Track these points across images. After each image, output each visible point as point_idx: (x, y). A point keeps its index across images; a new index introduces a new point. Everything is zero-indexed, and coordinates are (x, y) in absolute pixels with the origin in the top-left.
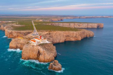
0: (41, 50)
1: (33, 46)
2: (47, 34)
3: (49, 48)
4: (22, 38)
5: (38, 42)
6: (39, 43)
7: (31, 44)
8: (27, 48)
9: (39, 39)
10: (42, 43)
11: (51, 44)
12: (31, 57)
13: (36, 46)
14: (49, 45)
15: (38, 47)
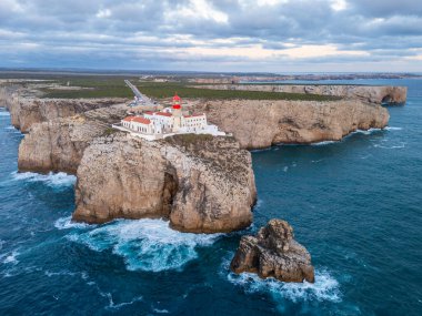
0: (184, 164)
1: (138, 144)
4: (82, 120)
5: (163, 129)
6: (171, 131)
7: (129, 138)
8: (103, 158)
9: (169, 114)
10: (184, 131)
12: (126, 207)
13: (155, 144)
14: (223, 146)
15: (163, 149)
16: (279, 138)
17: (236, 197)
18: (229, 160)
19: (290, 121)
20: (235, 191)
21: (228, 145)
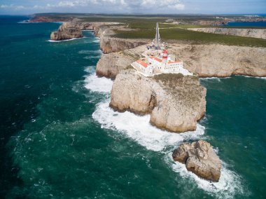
0: (161, 93)
1: (140, 78)
2: (185, 49)
3: (186, 91)
4: (122, 54)
5: (155, 69)
6: (159, 71)
7: (136, 73)
8: (123, 81)
9: (161, 61)
10: (166, 72)
11: (194, 78)
12: (131, 107)
13: (148, 79)
14: (188, 82)
15: (152, 83)
16: (238, 72)
17: (187, 117)
18: (190, 92)
19: (249, 62)
20: (187, 112)
21: (192, 82)
